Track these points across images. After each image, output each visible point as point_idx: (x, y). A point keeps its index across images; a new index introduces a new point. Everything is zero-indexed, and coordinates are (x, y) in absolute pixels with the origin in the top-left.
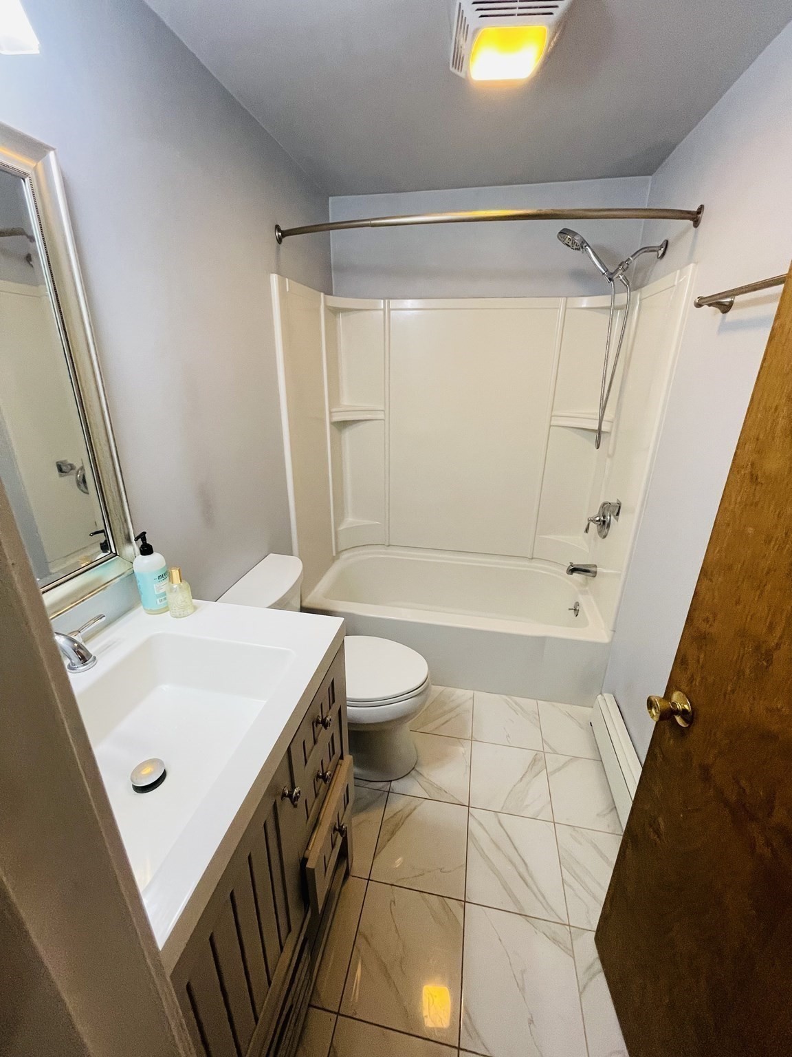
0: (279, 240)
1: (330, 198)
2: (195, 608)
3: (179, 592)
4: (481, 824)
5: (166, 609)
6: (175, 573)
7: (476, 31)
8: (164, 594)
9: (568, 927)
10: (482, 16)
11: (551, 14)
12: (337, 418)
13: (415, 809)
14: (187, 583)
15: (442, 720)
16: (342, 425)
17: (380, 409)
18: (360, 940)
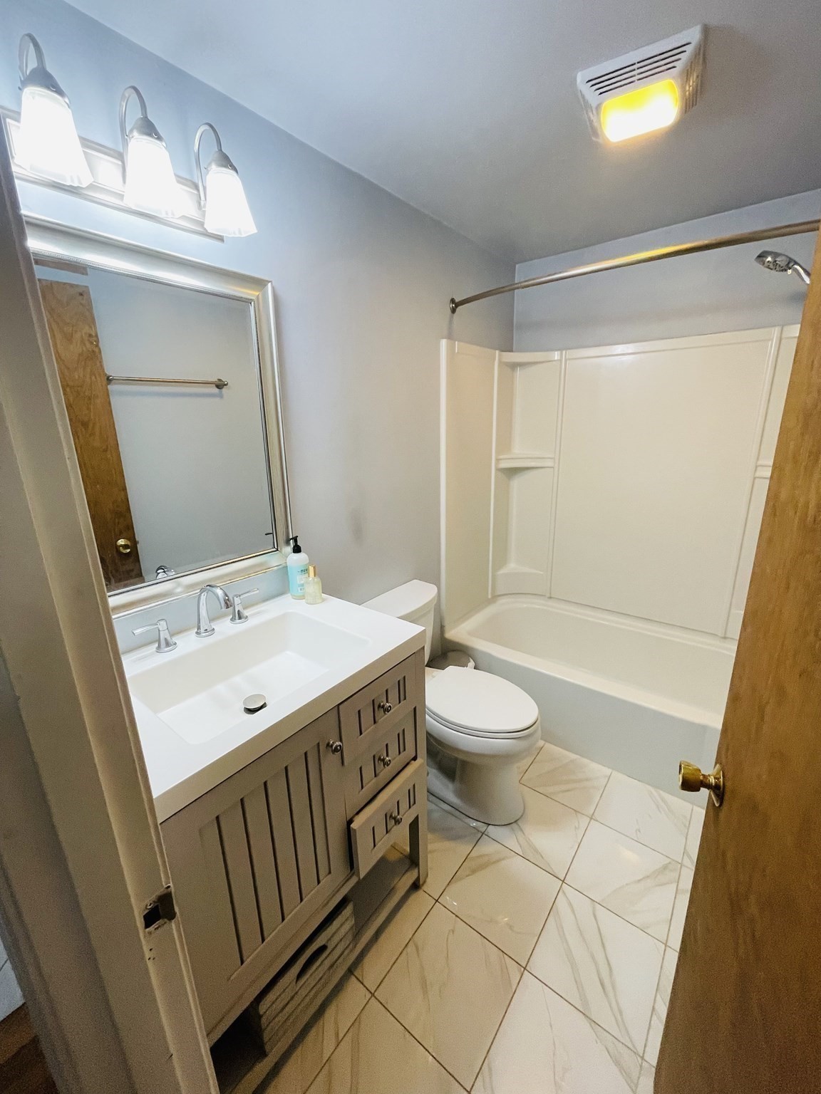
0: (453, 311)
1: (517, 266)
2: (324, 600)
3: (312, 585)
4: (570, 904)
5: (302, 597)
6: (311, 569)
7: (598, 107)
8: (302, 585)
9: (640, 1059)
10: (601, 94)
11: (674, 67)
12: (504, 465)
13: (503, 859)
14: (319, 579)
15: (564, 787)
16: (512, 472)
17: (550, 456)
18: (411, 949)
